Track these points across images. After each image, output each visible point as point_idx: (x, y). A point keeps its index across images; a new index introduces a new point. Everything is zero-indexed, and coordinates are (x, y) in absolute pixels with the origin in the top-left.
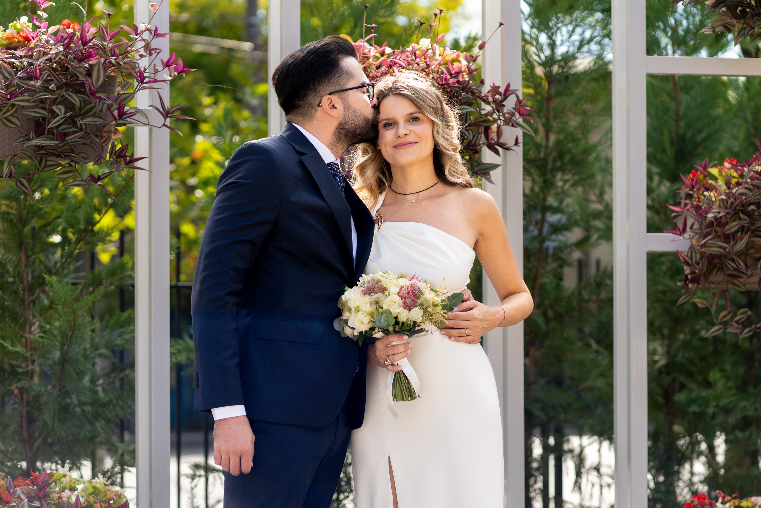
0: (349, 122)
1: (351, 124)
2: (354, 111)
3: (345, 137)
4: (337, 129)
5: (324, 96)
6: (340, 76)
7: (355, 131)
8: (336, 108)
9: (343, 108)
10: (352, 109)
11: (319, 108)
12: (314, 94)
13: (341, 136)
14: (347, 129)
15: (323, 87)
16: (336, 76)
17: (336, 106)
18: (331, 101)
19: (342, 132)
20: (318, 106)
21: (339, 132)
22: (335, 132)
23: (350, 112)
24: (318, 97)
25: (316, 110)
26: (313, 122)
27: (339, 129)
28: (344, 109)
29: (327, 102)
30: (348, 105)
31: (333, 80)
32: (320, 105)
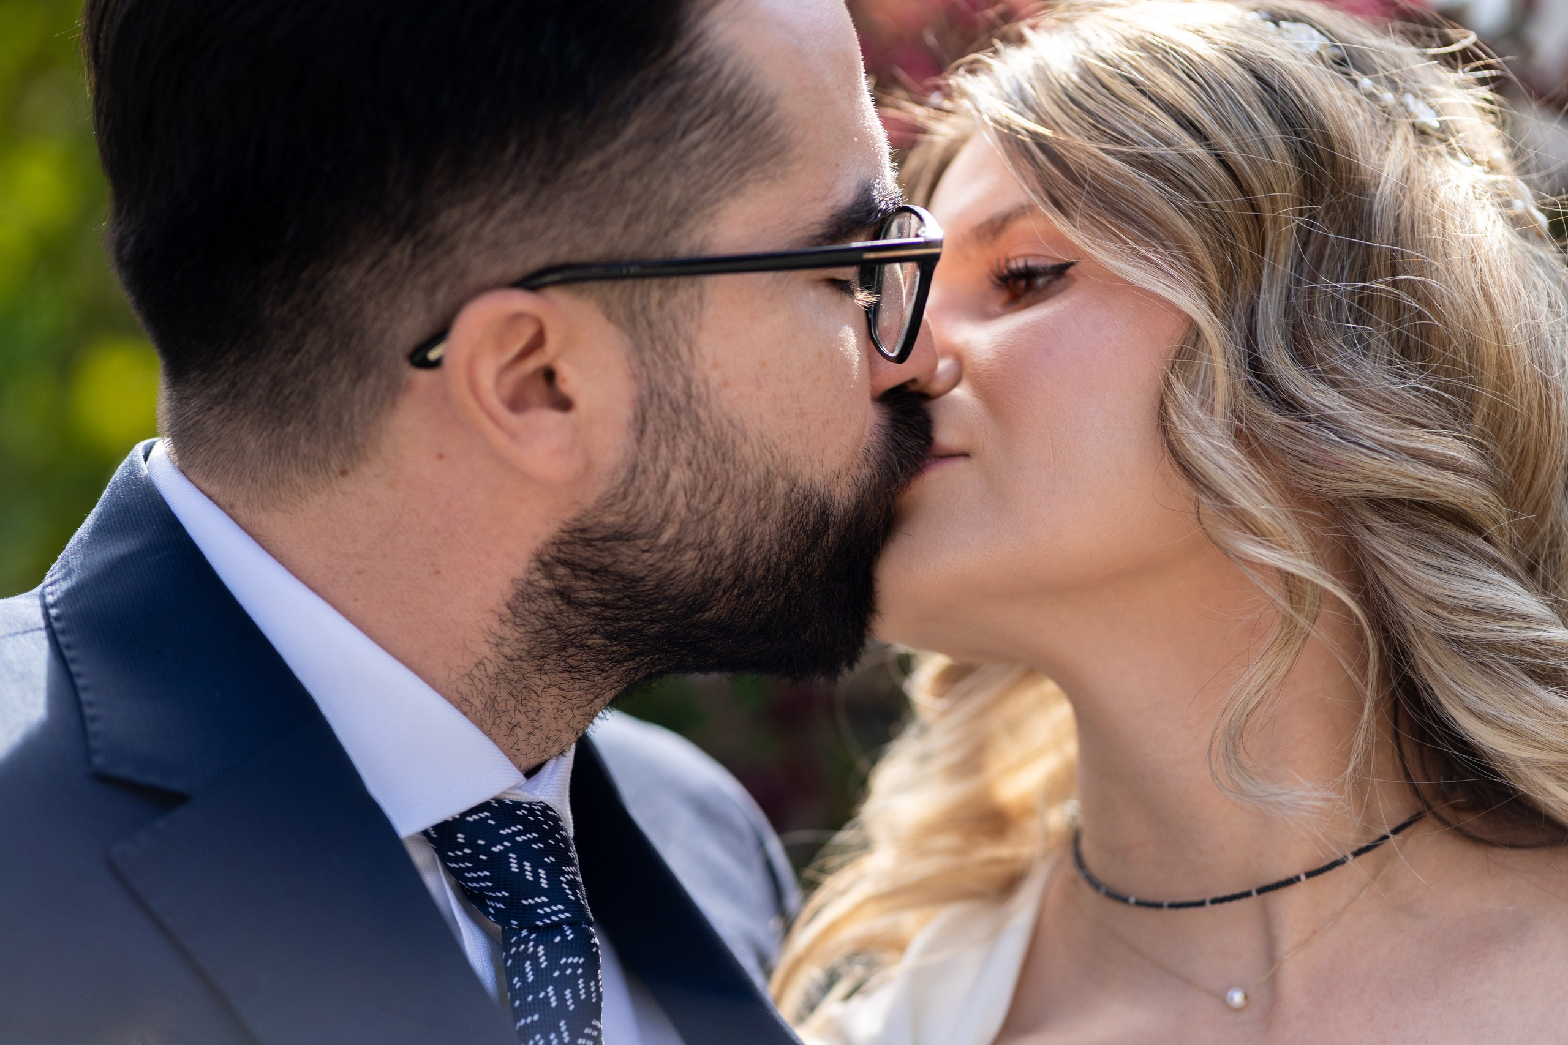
0: (659, 529)
1: (677, 546)
2: (722, 449)
3: (607, 635)
4: (544, 564)
5: (483, 289)
6: (658, 139)
7: (697, 603)
8: (564, 404)
9: (625, 412)
10: (709, 429)
11: (423, 377)
12: (400, 254)
13: (577, 621)
14: (632, 581)
15: (490, 209)
16: (630, 132)
17: (571, 381)
18: (538, 342)
19: (584, 596)
20: (420, 359)
21: (563, 594)
22: (525, 594)
23: (684, 450)
24: (432, 289)
25: (395, 389)
26: (346, 484)
27: (561, 571)
28: (640, 423)
29: (500, 345)
30: (677, 393)
31: (592, 162)
32: (433, 355)
